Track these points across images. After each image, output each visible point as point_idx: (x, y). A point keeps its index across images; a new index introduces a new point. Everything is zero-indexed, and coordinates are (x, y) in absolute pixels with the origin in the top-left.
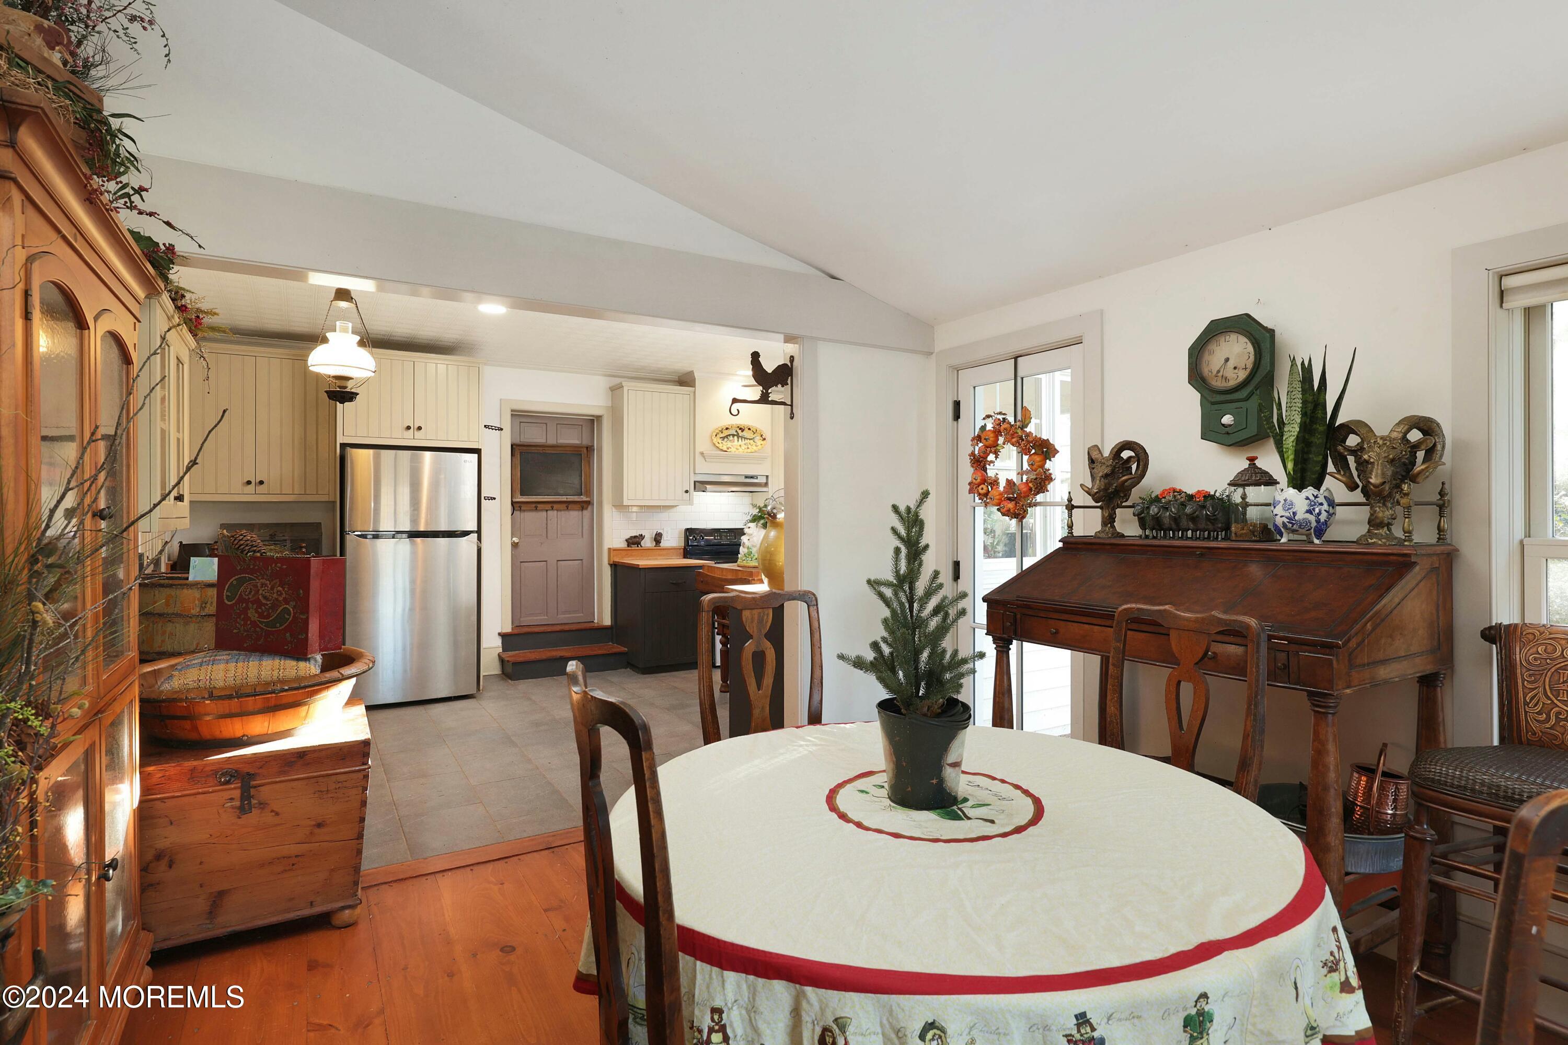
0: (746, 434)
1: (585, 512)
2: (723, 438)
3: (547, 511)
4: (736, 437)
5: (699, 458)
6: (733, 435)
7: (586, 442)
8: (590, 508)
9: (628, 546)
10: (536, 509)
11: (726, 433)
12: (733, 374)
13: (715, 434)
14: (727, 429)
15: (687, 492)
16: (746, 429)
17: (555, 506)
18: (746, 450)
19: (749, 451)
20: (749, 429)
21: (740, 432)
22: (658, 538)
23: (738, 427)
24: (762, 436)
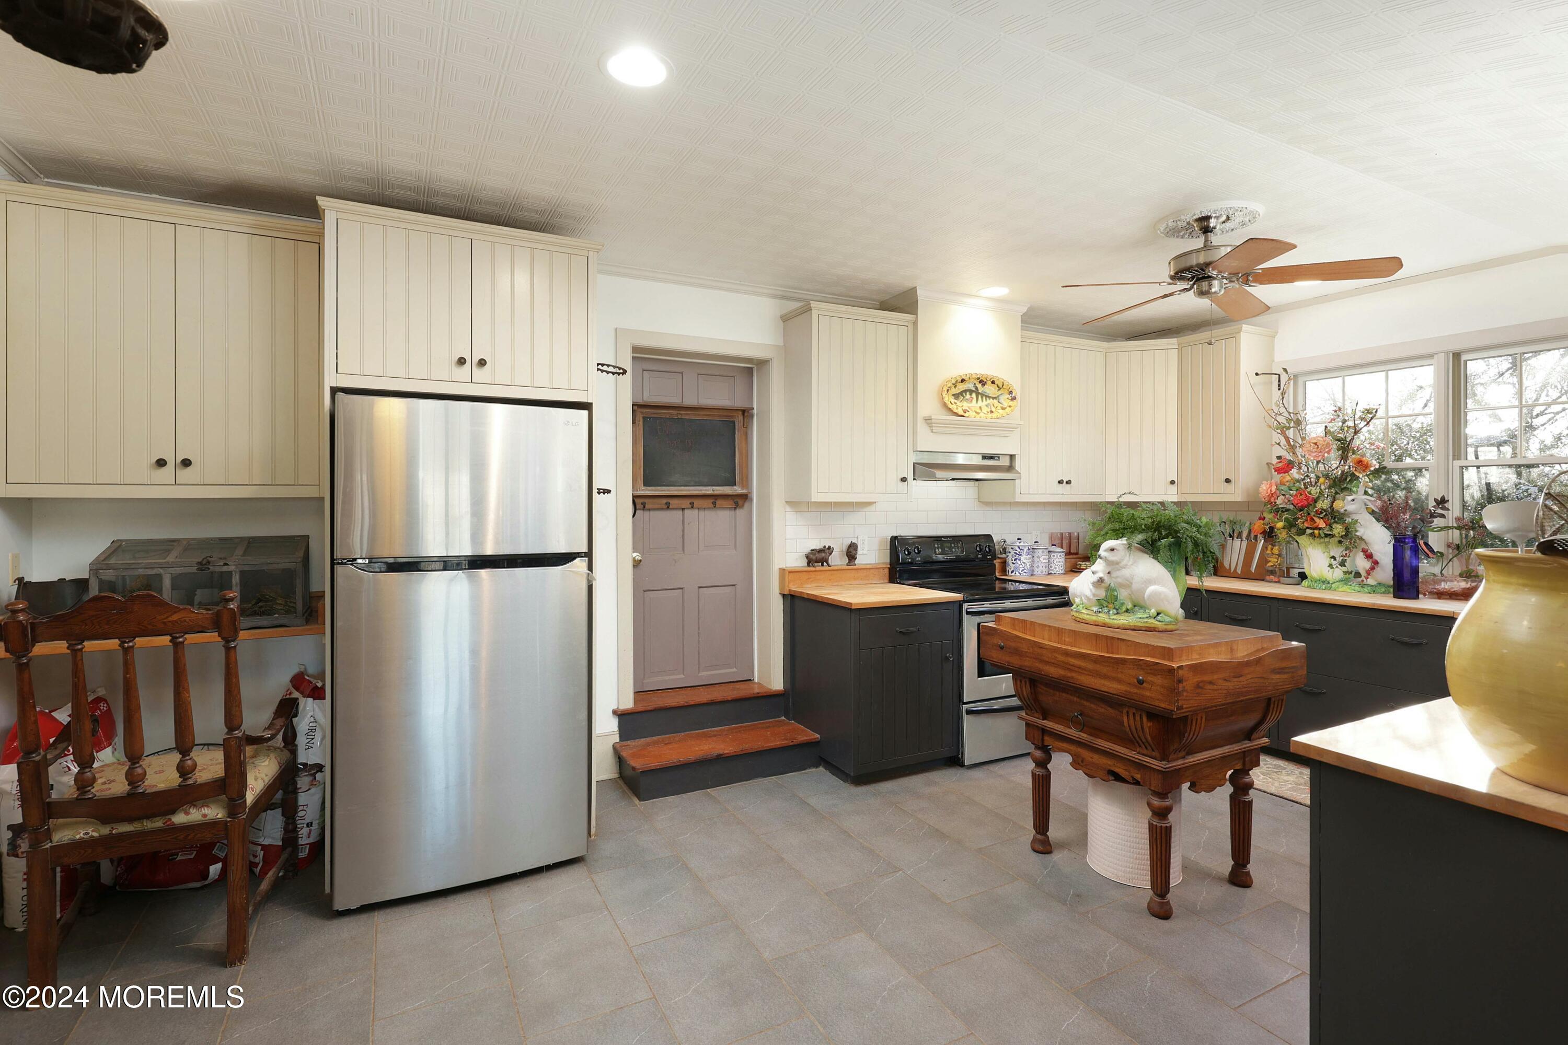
0: (989, 389)
1: (739, 512)
2: (956, 396)
3: (683, 509)
4: (974, 395)
5: (922, 428)
6: (971, 392)
7: (740, 404)
8: (746, 505)
9: (808, 565)
10: (668, 507)
11: (961, 387)
12: (970, 295)
13: (945, 389)
14: (963, 381)
15: (904, 480)
16: (989, 383)
17: (697, 502)
18: (990, 415)
19: (994, 415)
20: (993, 382)
21: (979, 386)
22: (851, 552)
23: (978, 378)
24: (1011, 393)
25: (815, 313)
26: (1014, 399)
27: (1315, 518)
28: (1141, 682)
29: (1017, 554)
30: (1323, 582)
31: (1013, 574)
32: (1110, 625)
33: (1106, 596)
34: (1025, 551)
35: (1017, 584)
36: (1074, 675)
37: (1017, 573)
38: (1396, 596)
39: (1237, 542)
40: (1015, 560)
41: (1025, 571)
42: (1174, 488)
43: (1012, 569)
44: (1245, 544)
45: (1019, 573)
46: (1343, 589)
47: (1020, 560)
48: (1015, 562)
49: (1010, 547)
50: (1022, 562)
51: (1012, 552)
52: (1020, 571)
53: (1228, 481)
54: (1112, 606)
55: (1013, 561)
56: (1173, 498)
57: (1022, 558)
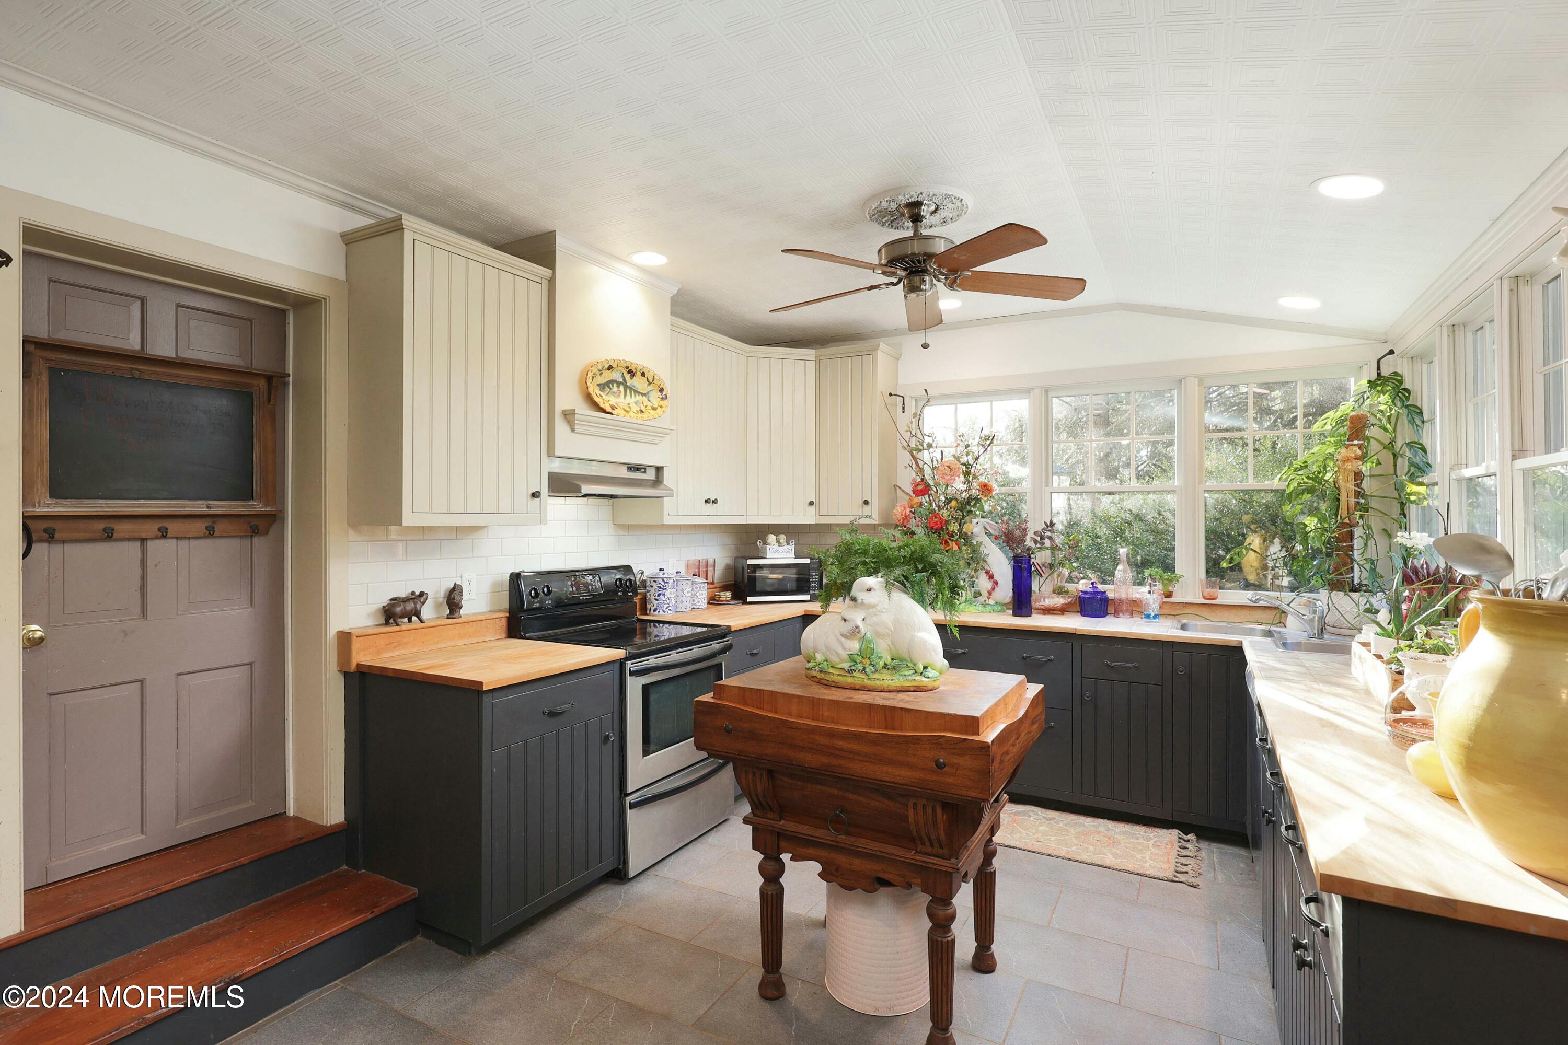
0: (638, 383)
1: (259, 541)
2: (602, 386)
3: (143, 540)
4: (622, 388)
5: (561, 427)
6: (619, 384)
7: (261, 363)
8: (273, 530)
9: (387, 623)
10: (109, 536)
11: (608, 376)
12: (619, 259)
13: (590, 375)
14: (610, 368)
15: (535, 495)
16: (639, 374)
17: (173, 527)
18: (640, 415)
19: (645, 416)
20: (643, 374)
21: (627, 376)
22: (453, 601)
23: (627, 367)
24: (661, 390)
25: (408, 236)
26: (665, 398)
27: (949, 541)
28: (940, 766)
29: (660, 588)
31: (657, 612)
32: (871, 688)
33: (860, 650)
34: (670, 584)
35: (661, 625)
36: (843, 762)
37: (661, 611)
40: (659, 595)
41: (670, 608)
42: (812, 508)
43: (655, 607)
45: (664, 611)
47: (664, 595)
48: (658, 598)
49: (652, 580)
50: (666, 597)
51: (655, 586)
52: (664, 609)
53: (866, 502)
54: (867, 661)
55: (656, 597)
56: (811, 521)
57: (667, 593)
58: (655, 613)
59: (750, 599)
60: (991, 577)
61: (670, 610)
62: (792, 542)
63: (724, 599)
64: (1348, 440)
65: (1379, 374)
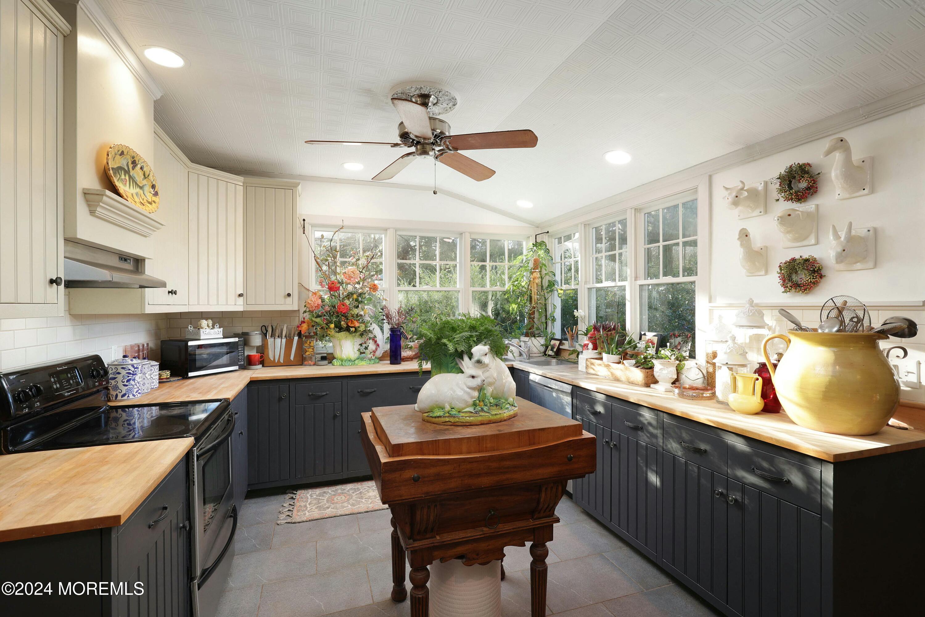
0: (138, 174)
4: (127, 177)
5: (80, 202)
6: (126, 172)
11: (120, 161)
13: (110, 156)
14: (122, 153)
16: (139, 166)
20: (142, 167)
21: (131, 166)
23: (133, 157)
24: (153, 187)
26: (156, 194)
27: (353, 320)
29: (130, 373)
30: (350, 361)
31: (126, 397)
34: (139, 369)
35: (131, 409)
37: (131, 396)
38: (392, 363)
39: (278, 341)
41: (140, 391)
42: (241, 300)
43: (124, 392)
44: (284, 340)
45: (134, 395)
46: (362, 364)
47: (134, 380)
48: (127, 384)
49: (119, 367)
50: (136, 382)
51: (123, 372)
52: (134, 393)
53: (289, 295)
54: (482, 403)
55: (125, 383)
56: (240, 309)
57: (137, 378)
58: (123, 398)
59: (191, 374)
60: (376, 342)
61: (139, 393)
62: (217, 326)
63: (165, 377)
64: (534, 269)
65: (536, 241)
